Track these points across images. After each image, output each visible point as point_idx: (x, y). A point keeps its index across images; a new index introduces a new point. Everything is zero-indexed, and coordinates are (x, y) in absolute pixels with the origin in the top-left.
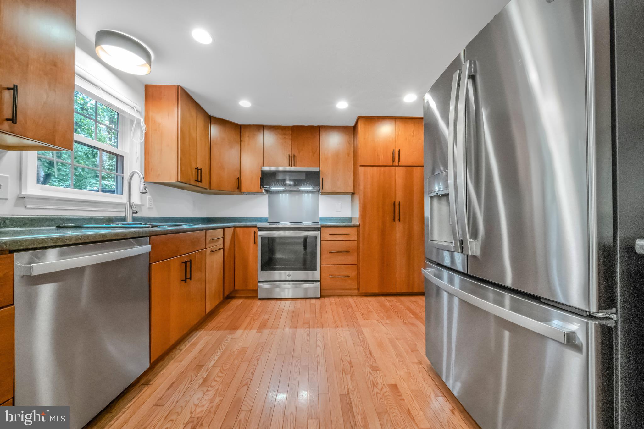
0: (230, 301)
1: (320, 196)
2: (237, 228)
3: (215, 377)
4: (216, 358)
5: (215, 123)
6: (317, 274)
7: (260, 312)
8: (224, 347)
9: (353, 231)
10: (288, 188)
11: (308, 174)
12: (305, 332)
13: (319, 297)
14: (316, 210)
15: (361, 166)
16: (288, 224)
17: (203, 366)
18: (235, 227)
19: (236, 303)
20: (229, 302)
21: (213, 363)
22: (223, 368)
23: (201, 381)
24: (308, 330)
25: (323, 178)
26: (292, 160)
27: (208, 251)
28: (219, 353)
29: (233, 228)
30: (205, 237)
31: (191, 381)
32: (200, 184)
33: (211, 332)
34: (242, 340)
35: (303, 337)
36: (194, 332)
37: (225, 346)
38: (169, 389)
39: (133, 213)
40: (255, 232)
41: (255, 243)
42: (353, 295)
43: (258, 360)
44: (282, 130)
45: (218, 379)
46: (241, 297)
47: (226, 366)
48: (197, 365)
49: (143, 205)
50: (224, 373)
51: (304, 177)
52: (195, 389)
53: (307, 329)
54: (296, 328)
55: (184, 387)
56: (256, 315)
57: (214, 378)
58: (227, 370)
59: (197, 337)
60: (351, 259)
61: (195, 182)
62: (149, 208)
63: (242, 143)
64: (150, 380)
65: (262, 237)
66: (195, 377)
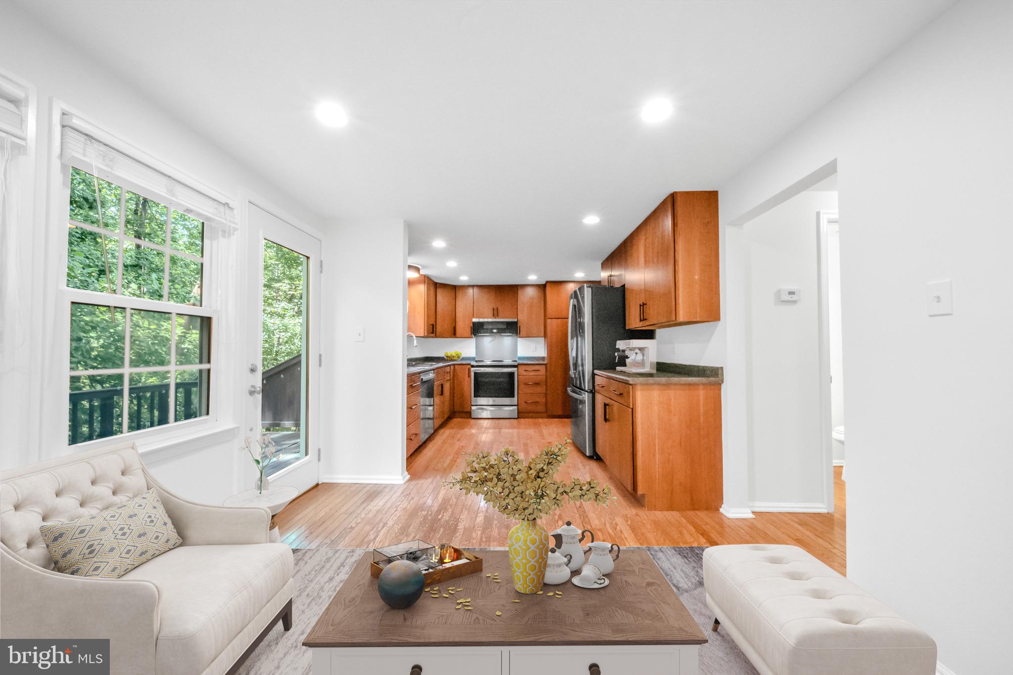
1: (519, 339)
2: (456, 366)
5: (439, 287)
6: (515, 400)
9: (543, 368)
11: (508, 324)
13: (517, 417)
14: (515, 350)
15: (549, 318)
16: (488, 363)
18: (454, 365)
25: (520, 326)
26: (496, 313)
40: (469, 368)
41: (469, 377)
42: (543, 417)
46: (459, 417)
51: (505, 327)
60: (541, 389)
63: (456, 299)
65: (475, 373)
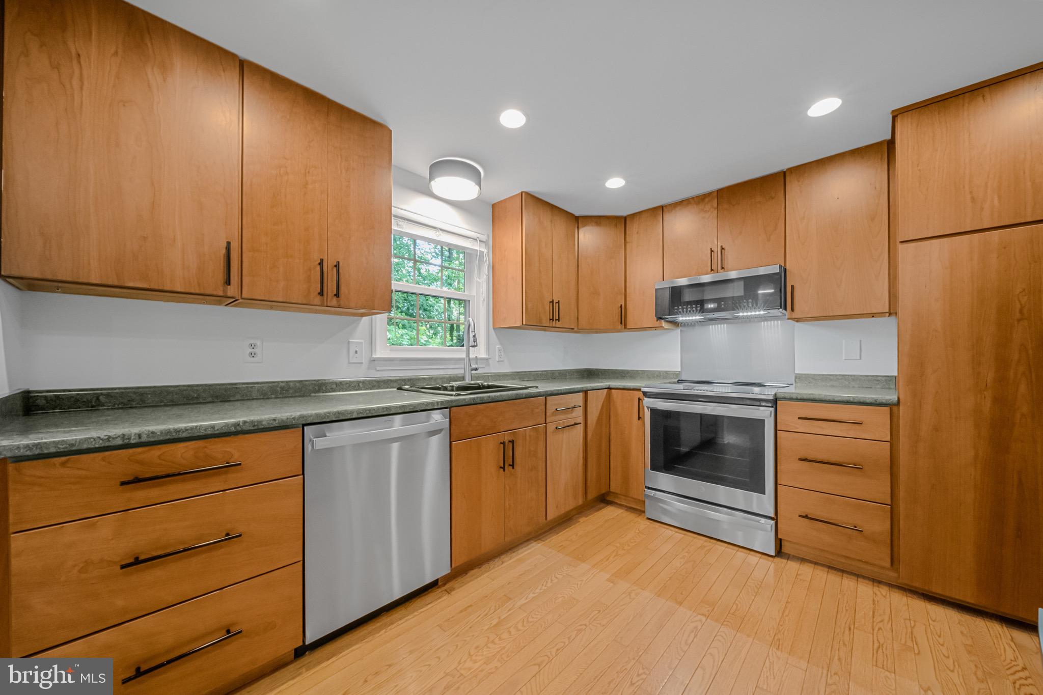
0: (603, 508)
2: (613, 390)
3: (512, 626)
4: (531, 595)
5: (587, 225)
6: (764, 502)
7: (633, 545)
8: (549, 584)
9: (878, 417)
10: (711, 316)
12: (692, 622)
13: (773, 552)
15: (903, 242)
17: (510, 599)
18: (609, 388)
19: (610, 512)
20: (601, 509)
21: (523, 601)
22: (528, 618)
23: (495, 622)
24: (700, 621)
25: (793, 287)
27: (551, 427)
28: (538, 591)
29: (606, 390)
30: (544, 407)
31: (487, 614)
32: (558, 324)
33: (550, 550)
34: (579, 583)
35: (682, 629)
36: (532, 541)
37: (551, 582)
38: (461, 611)
39: (472, 370)
40: (639, 399)
41: (639, 418)
42: (880, 582)
43: (580, 631)
44: (698, 203)
45: (513, 631)
46: (620, 506)
47: (534, 616)
48: (505, 595)
49: (490, 358)
50: (525, 626)
52: (482, 629)
53: (699, 617)
54: (680, 604)
55: (475, 619)
56: (626, 547)
57: (510, 627)
58: (531, 624)
59: (529, 551)
60: (868, 487)
61: (550, 322)
62: (498, 361)
63: (628, 245)
64: (454, 588)
66: (493, 611)
